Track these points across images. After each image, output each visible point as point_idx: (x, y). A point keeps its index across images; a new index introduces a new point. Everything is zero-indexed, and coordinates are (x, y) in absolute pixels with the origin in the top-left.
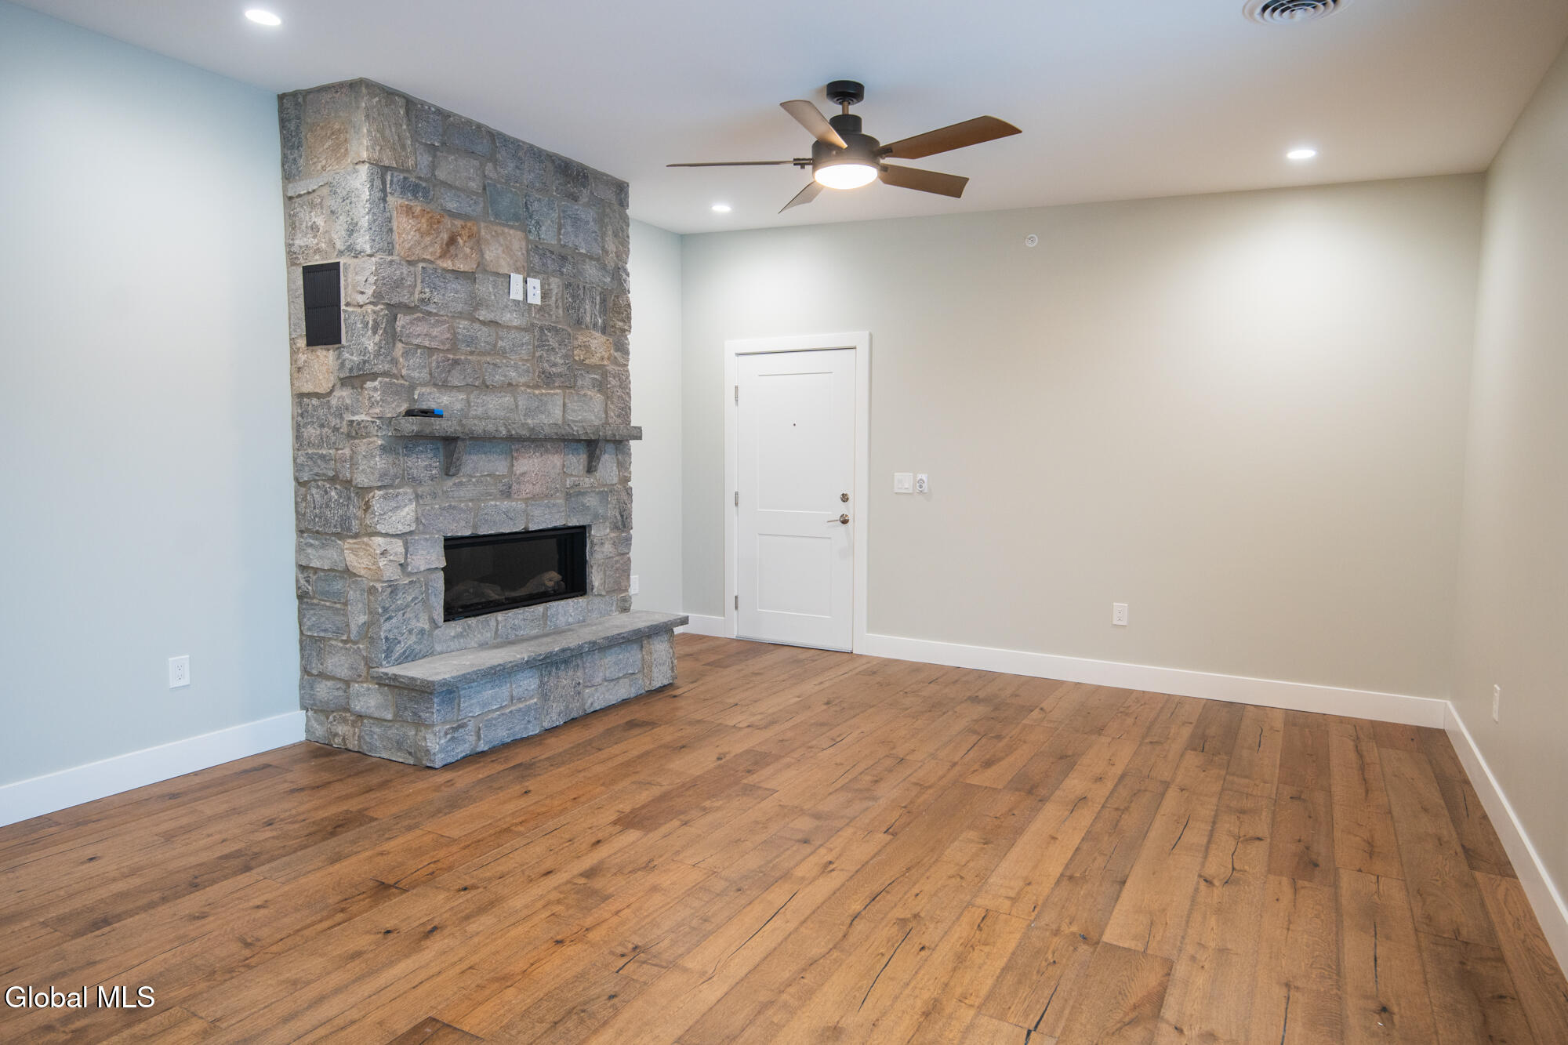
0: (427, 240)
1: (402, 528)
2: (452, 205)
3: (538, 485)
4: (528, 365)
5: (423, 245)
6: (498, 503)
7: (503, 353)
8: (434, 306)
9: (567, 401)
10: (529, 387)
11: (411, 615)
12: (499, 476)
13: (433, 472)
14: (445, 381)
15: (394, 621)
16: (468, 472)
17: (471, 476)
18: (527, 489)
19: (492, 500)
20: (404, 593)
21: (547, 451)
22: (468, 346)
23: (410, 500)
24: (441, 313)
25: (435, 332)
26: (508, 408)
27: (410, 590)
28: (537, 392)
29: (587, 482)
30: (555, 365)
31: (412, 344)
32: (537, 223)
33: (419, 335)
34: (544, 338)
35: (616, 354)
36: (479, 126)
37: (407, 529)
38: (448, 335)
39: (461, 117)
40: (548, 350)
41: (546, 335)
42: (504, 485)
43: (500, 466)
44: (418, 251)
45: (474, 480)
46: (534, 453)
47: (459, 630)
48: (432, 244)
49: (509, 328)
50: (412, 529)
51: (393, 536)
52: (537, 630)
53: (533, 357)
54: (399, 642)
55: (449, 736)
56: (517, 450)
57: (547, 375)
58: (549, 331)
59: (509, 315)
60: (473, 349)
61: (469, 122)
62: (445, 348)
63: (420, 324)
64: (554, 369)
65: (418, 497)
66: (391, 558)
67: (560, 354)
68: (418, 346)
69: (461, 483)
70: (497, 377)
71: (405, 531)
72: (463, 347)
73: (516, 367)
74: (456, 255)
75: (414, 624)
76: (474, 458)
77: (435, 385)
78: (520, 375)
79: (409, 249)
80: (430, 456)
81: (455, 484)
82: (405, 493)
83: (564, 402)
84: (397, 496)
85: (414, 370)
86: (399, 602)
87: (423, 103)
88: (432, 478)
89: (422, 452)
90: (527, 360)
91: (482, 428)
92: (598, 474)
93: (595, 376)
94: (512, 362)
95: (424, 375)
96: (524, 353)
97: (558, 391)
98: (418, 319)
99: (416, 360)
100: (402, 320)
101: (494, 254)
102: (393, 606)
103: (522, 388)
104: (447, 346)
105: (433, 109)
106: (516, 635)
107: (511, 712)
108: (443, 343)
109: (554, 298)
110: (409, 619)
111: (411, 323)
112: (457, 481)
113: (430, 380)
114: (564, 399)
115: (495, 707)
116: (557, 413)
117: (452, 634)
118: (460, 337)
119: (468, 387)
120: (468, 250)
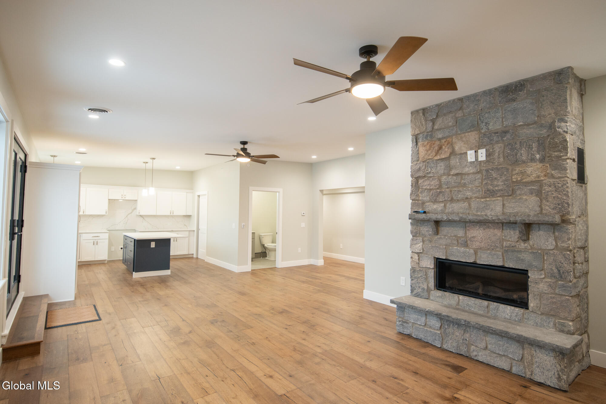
0: (430, 152)
1: (417, 251)
2: (440, 136)
3: (483, 244)
4: (479, 188)
5: (428, 154)
6: (458, 248)
7: (464, 185)
8: (432, 174)
9: (505, 202)
10: (478, 198)
11: (420, 282)
12: (460, 237)
13: (430, 233)
14: (436, 200)
15: (414, 281)
16: (444, 234)
17: (446, 236)
18: (476, 245)
19: (456, 246)
20: (418, 273)
21: (489, 227)
22: (446, 185)
23: (421, 242)
24: (435, 176)
25: (432, 183)
26: (464, 208)
27: (420, 273)
28: (482, 200)
29: (522, 245)
30: (497, 186)
31: (424, 189)
32: (486, 123)
33: (426, 185)
34: (489, 174)
35: (553, 172)
36: (454, 100)
37: (419, 251)
38: (438, 183)
39: (446, 102)
40: (492, 180)
41: (491, 173)
42: (462, 241)
43: (460, 233)
44: (426, 157)
45: (446, 237)
46: (479, 228)
47: (440, 294)
48: (432, 152)
49: (468, 174)
50: (421, 252)
51: (415, 253)
52: (482, 312)
53: (482, 184)
54: (415, 289)
55: (400, 323)
56: (469, 226)
57: (491, 191)
58: (492, 170)
59: (467, 169)
60: (449, 186)
61: (450, 101)
62: (436, 188)
63: (426, 181)
64: (496, 188)
65: (423, 241)
66: (413, 260)
67: (501, 180)
68: (426, 189)
69: (441, 238)
70: (459, 196)
71: (418, 252)
72: (444, 186)
73: (472, 190)
74: (441, 153)
75: (421, 285)
76: (447, 229)
77: (432, 202)
78: (474, 193)
79: (423, 157)
80: (429, 227)
81: (438, 238)
82: (420, 239)
83: (503, 203)
84: (417, 240)
85: (424, 197)
86: (416, 275)
87: (430, 107)
88: (430, 235)
89: (426, 225)
90: (479, 186)
91: (435, 217)
92: (531, 242)
93: (533, 187)
94: (469, 189)
95: (428, 198)
96: (477, 183)
97: (499, 198)
98: (426, 180)
99: (425, 194)
100: (420, 181)
101: (459, 146)
102: (414, 276)
103: (474, 199)
104: (437, 187)
105: (434, 106)
106: (469, 309)
107: (427, 330)
108: (435, 186)
109: (497, 154)
110: (420, 283)
111: (423, 182)
112: (439, 237)
113: (430, 200)
114: (503, 202)
115: (419, 323)
116: (498, 209)
117: (437, 295)
118: (443, 183)
119: (445, 202)
120: (446, 149)
